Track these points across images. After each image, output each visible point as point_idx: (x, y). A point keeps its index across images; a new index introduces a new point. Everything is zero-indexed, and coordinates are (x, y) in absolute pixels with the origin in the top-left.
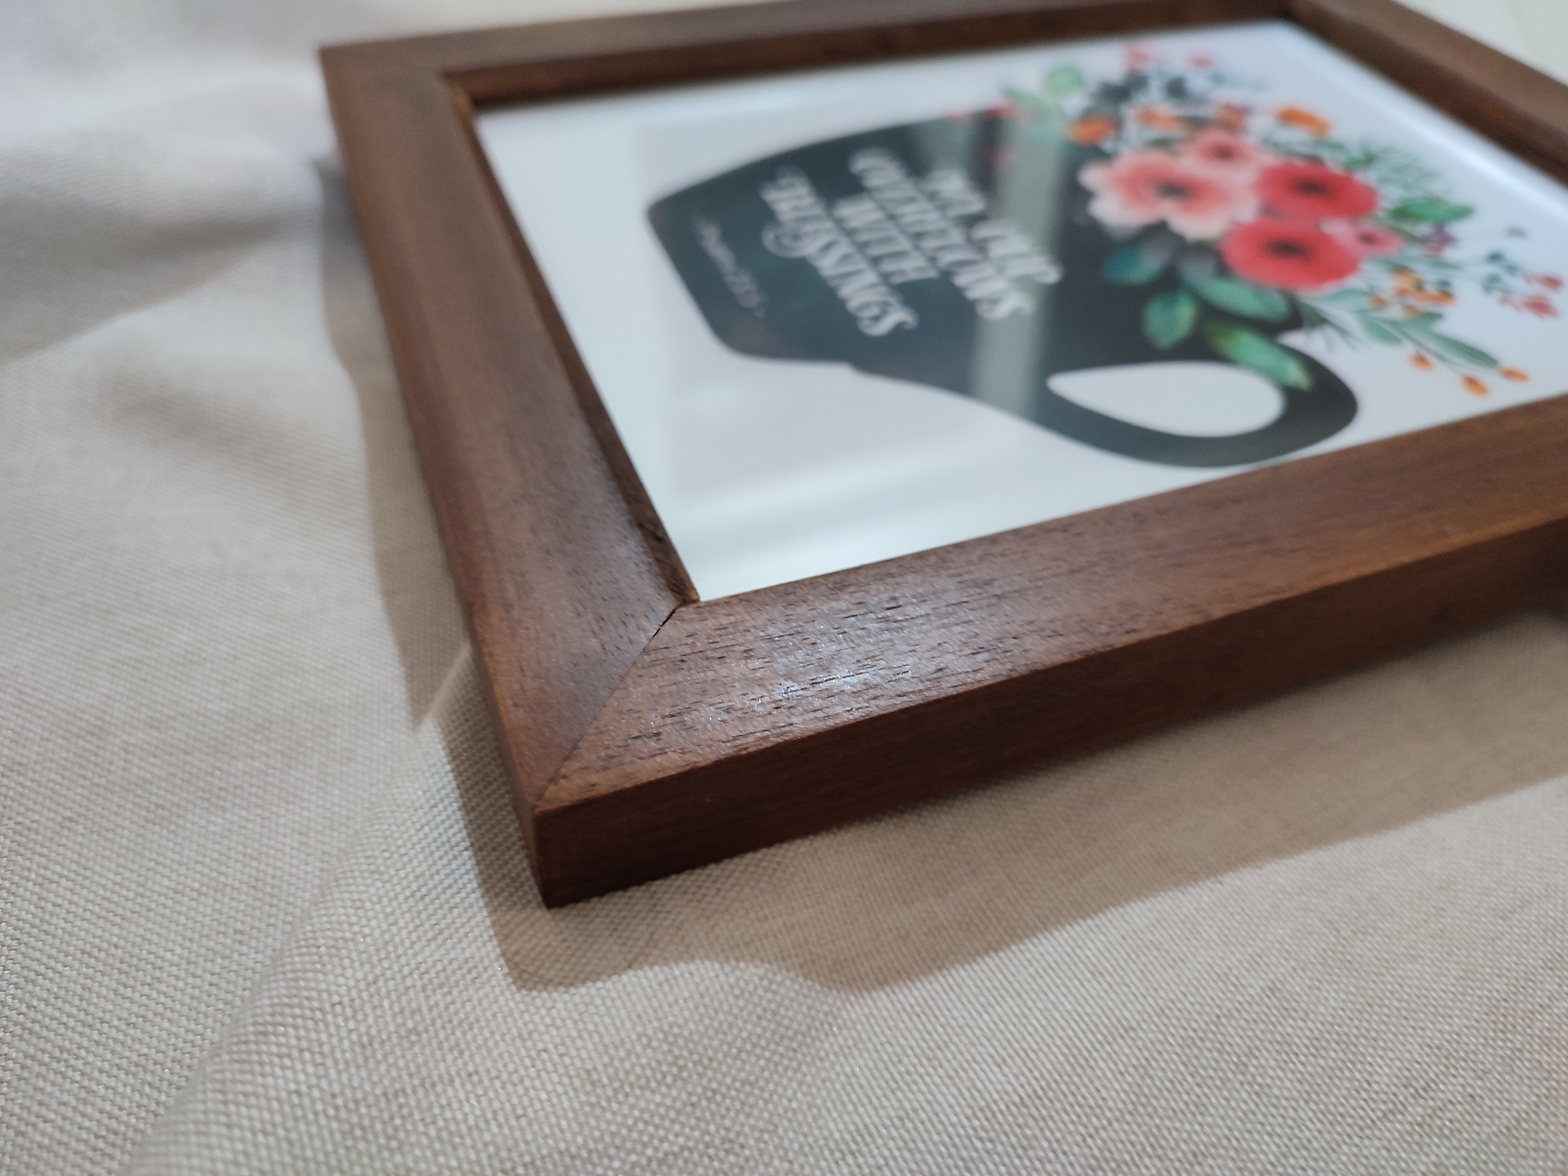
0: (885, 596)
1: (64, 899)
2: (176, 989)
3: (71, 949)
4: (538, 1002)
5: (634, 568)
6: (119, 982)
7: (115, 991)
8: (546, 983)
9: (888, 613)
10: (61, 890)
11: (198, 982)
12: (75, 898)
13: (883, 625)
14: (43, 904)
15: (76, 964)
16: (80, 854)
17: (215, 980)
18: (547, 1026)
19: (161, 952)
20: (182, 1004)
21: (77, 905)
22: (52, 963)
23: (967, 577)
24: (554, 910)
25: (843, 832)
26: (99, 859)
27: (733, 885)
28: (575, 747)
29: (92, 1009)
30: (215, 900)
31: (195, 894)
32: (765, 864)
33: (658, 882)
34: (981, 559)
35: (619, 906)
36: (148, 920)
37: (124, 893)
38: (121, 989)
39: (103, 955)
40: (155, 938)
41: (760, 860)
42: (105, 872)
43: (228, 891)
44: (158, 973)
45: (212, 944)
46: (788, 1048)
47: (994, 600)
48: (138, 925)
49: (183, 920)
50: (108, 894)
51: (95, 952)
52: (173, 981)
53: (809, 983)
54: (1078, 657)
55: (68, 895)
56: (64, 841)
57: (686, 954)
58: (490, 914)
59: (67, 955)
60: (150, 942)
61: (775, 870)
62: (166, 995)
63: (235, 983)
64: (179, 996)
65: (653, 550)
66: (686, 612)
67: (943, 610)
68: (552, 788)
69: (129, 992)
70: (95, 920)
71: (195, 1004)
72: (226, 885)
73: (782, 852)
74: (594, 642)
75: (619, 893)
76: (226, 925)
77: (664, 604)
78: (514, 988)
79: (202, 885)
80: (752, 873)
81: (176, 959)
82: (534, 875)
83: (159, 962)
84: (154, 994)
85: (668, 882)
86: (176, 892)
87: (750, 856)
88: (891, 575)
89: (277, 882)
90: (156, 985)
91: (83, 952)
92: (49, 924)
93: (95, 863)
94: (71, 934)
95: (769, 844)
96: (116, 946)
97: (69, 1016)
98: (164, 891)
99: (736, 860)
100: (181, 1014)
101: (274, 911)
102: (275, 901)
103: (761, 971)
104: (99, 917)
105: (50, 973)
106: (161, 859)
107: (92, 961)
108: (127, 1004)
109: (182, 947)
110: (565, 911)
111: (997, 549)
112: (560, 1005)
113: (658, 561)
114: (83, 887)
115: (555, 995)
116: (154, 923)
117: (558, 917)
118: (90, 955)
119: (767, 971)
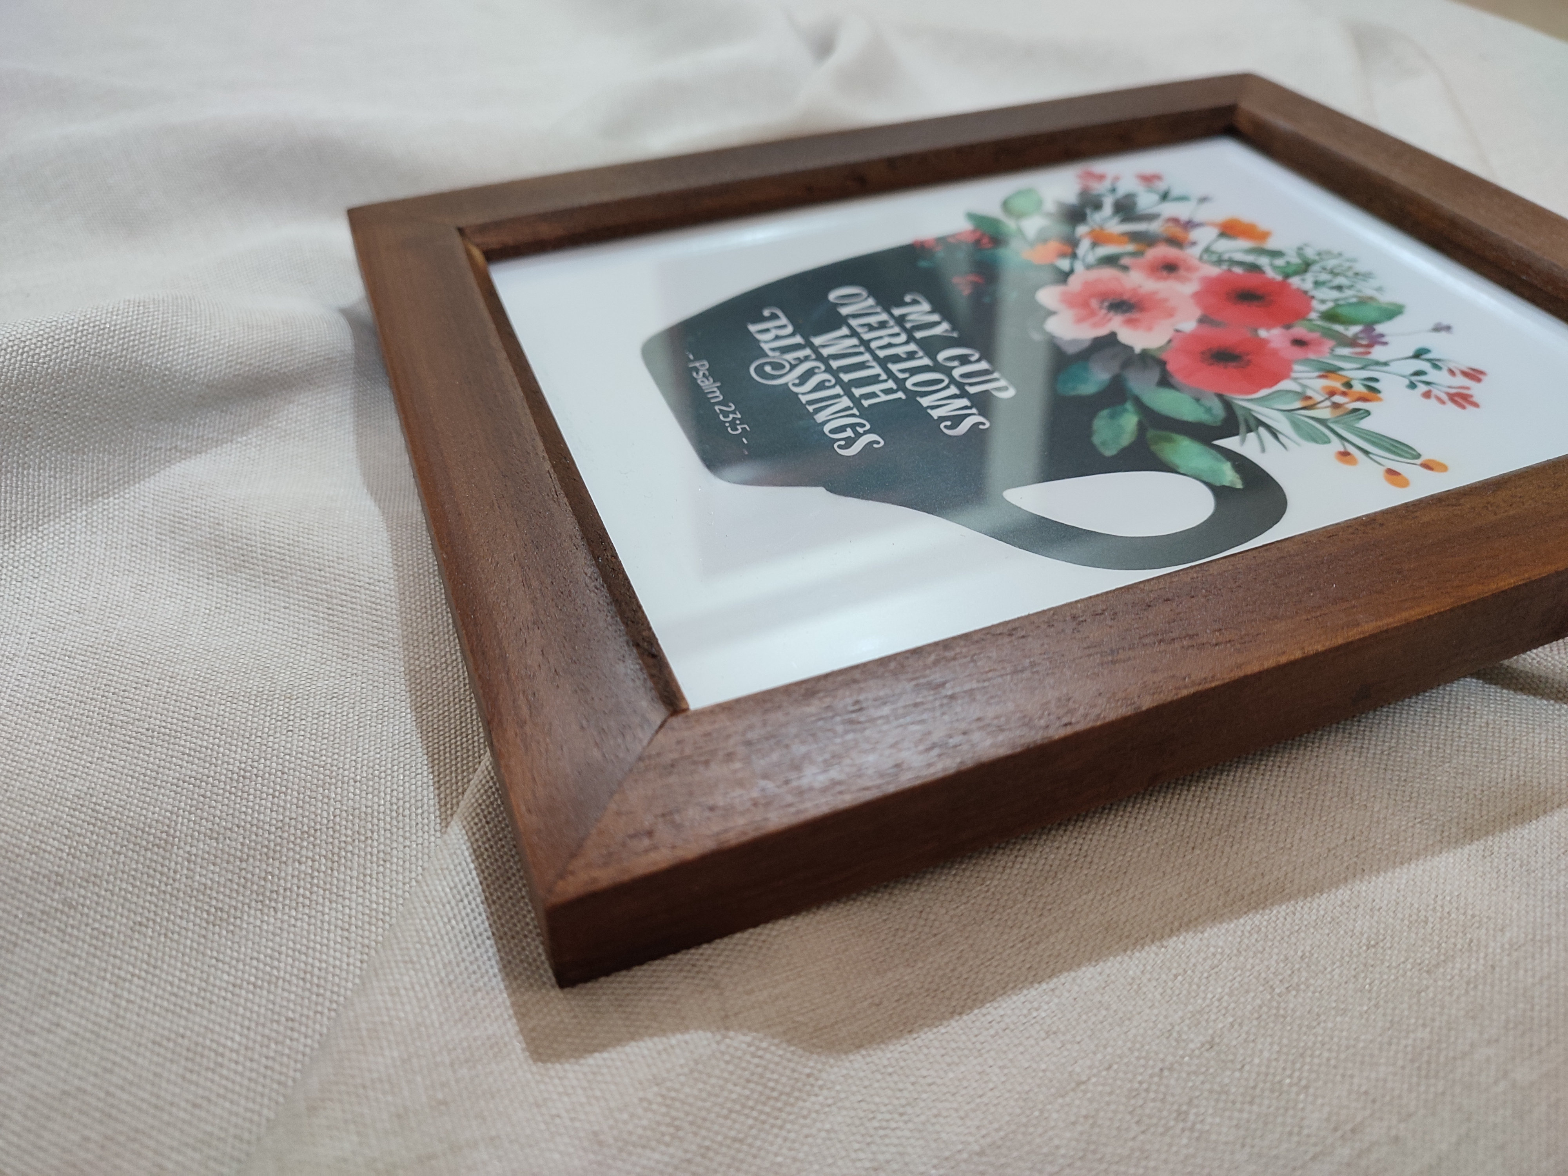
0: (849, 700)
1: (136, 995)
2: (236, 1072)
3: (144, 1041)
4: (552, 1073)
5: (631, 684)
6: (186, 1068)
7: (183, 1078)
8: (558, 1056)
9: (854, 716)
10: (133, 988)
11: (255, 1066)
12: (147, 995)
13: (849, 727)
14: (117, 1000)
15: (148, 1054)
16: (149, 955)
17: (270, 1063)
18: (559, 1093)
19: (223, 1040)
20: (241, 1085)
21: (148, 1001)
22: (127, 1054)
23: (922, 681)
24: (567, 990)
25: (821, 912)
26: (167, 958)
27: (724, 962)
28: (580, 846)
29: (162, 1093)
30: (269, 992)
31: (251, 987)
32: (751, 942)
33: (657, 962)
34: (936, 663)
35: (624, 984)
36: (210, 1011)
37: (189, 988)
38: (188, 1075)
39: (171, 1045)
40: (217, 1028)
41: (748, 939)
42: (171, 970)
43: (280, 982)
44: (220, 1060)
45: (267, 1032)
46: (773, 1108)
47: (945, 701)
48: (202, 1016)
49: (241, 1010)
50: (175, 990)
51: (165, 1042)
52: (233, 1066)
53: (792, 1048)
54: (1019, 750)
55: (140, 992)
56: (135, 943)
57: (682, 1025)
58: (509, 996)
59: (140, 1045)
60: (212, 1031)
61: (760, 948)
62: (227, 1079)
63: (288, 1066)
64: (238, 1079)
65: (647, 666)
66: (675, 721)
67: (900, 711)
68: (561, 883)
69: (194, 1077)
70: (163, 1013)
71: (252, 1085)
72: (278, 978)
73: (766, 932)
74: (596, 753)
75: (624, 973)
76: (279, 1014)
77: (656, 714)
78: (531, 1062)
79: (256, 978)
80: (740, 951)
81: (235, 1046)
82: (548, 959)
83: (221, 1050)
84: (217, 1078)
85: (666, 962)
86: (234, 985)
87: (738, 935)
88: (855, 681)
89: (323, 974)
90: (218, 1069)
91: (154, 1042)
92: (124, 1018)
93: (163, 962)
94: (143, 1027)
95: (755, 925)
96: (183, 1037)
97: (143, 1100)
98: (224, 985)
99: (726, 940)
100: (240, 1095)
101: (321, 999)
102: (322, 991)
103: (748, 1039)
104: (167, 1010)
105: (125, 1063)
106: (221, 957)
107: (162, 1051)
108: (193, 1088)
109: (241, 1035)
110: (575, 990)
111: (949, 654)
112: (571, 1075)
113: (652, 676)
114: (152, 984)
115: (567, 1066)
116: (216, 1014)
117: (569, 996)
118: (160, 1045)
119: (754, 1038)
